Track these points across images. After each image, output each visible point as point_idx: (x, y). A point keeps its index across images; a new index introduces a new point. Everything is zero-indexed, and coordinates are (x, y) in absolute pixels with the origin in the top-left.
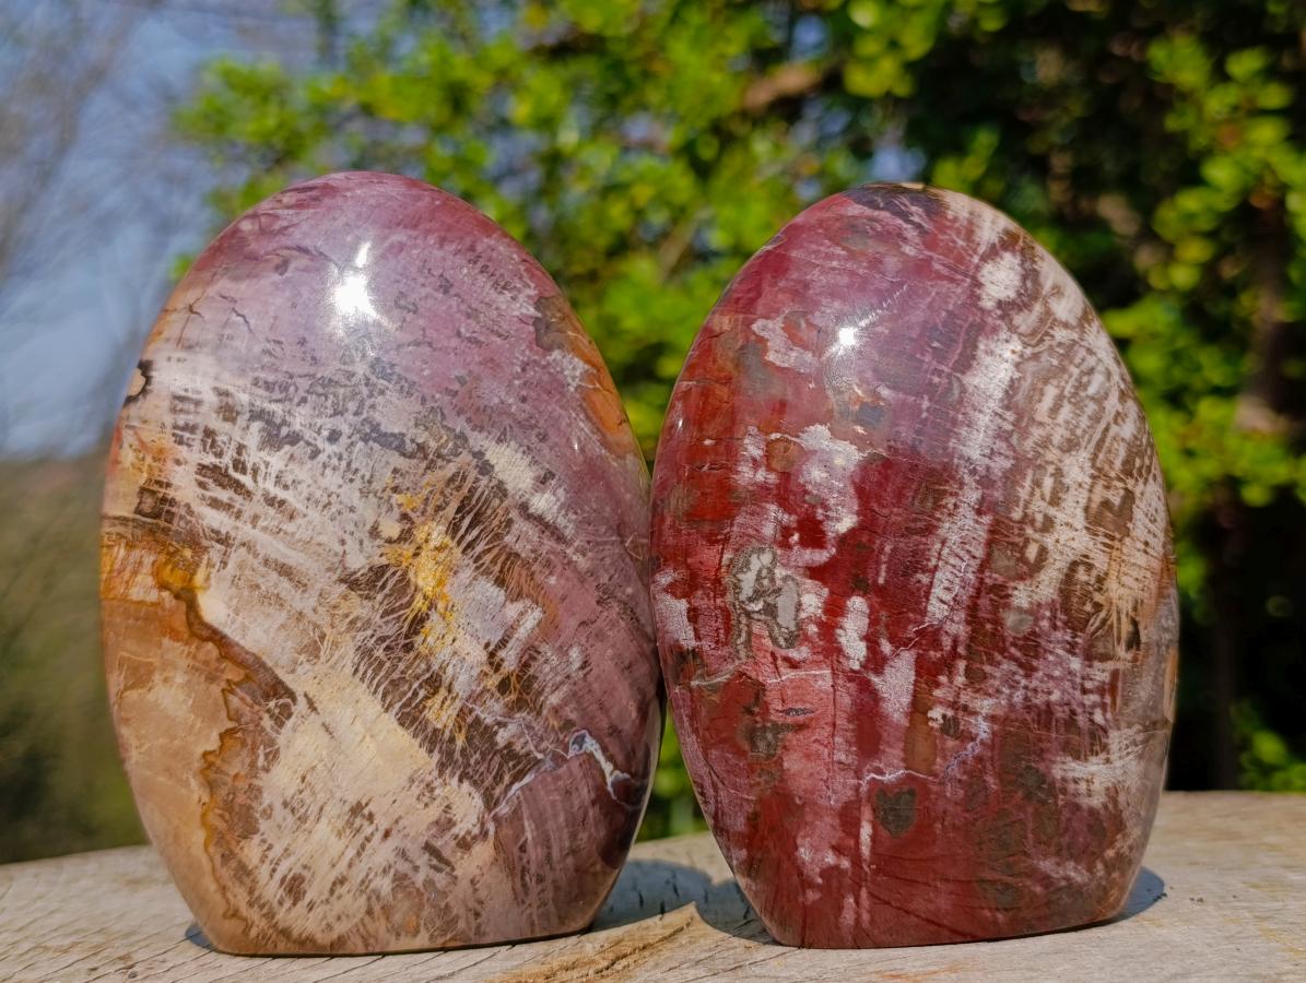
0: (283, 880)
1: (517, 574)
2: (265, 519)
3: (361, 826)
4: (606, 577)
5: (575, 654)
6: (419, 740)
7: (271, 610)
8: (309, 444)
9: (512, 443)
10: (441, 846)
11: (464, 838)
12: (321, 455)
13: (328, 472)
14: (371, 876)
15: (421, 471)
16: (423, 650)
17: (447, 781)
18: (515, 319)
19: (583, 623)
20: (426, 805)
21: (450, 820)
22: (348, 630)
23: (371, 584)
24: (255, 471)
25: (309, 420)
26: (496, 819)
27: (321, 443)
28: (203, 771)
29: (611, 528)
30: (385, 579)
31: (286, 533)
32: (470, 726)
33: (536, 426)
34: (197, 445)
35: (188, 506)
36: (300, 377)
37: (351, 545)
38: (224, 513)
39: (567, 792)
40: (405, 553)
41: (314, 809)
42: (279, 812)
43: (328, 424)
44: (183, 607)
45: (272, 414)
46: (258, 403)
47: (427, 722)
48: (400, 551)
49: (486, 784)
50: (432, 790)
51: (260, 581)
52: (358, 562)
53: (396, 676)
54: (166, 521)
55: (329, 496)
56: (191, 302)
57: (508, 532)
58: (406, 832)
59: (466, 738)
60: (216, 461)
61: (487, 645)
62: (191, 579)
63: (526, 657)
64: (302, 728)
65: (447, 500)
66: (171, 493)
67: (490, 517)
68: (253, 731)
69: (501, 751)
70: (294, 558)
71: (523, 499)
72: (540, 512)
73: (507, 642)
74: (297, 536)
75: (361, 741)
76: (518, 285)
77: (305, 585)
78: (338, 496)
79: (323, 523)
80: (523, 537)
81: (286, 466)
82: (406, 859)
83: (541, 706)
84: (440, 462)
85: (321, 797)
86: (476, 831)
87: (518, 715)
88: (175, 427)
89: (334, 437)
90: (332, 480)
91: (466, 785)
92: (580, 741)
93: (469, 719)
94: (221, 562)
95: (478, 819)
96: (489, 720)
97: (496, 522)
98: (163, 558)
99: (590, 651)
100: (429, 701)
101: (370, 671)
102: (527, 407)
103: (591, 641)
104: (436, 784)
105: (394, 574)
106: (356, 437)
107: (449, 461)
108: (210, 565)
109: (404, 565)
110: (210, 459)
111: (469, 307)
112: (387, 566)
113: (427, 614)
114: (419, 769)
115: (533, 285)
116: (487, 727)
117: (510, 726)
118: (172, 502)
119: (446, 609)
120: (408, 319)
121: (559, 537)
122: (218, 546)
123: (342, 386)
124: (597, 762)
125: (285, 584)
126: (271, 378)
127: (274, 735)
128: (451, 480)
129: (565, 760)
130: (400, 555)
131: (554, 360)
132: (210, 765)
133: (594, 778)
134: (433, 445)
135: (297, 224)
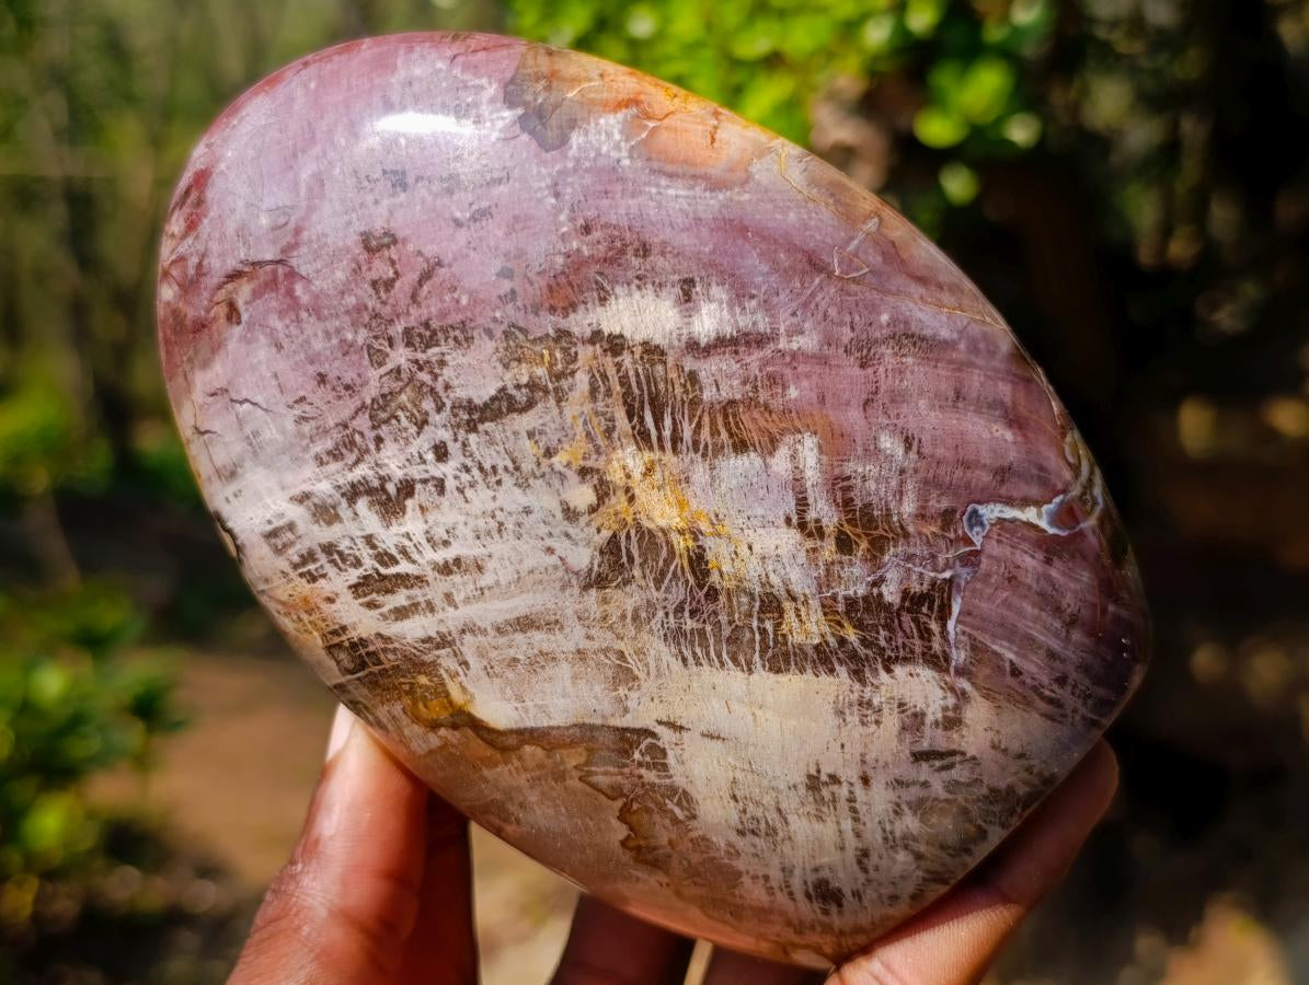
0: (808, 896)
1: (750, 422)
2: (459, 591)
3: (833, 794)
4: (846, 330)
5: (889, 443)
6: (809, 671)
7: (549, 671)
8: (424, 481)
9: (618, 290)
10: (931, 745)
11: (945, 717)
12: (447, 483)
13: (469, 493)
14: (888, 827)
15: (556, 411)
16: (731, 584)
17: (875, 682)
18: (498, 145)
19: (867, 403)
20: (877, 722)
21: (915, 715)
22: (639, 629)
23: (616, 567)
24: (404, 552)
25: (403, 458)
26: (960, 672)
27: (437, 470)
28: (636, 860)
29: (804, 272)
30: (624, 550)
31: (489, 588)
32: (847, 613)
33: (625, 245)
34: (330, 570)
35: (379, 635)
36: (354, 418)
37: (561, 546)
38: (417, 617)
39: (1009, 580)
40: (618, 508)
41: (772, 816)
42: (740, 843)
43: (422, 444)
44: (470, 732)
45: (365, 481)
46: (341, 482)
47: (800, 647)
48: (612, 511)
49: (918, 650)
50: (869, 704)
51: (512, 652)
52: (583, 557)
53: (727, 631)
54: (374, 664)
55: (493, 517)
56: (193, 423)
57: (701, 389)
58: (881, 763)
59: (855, 627)
60: (360, 572)
61: (788, 521)
62: (451, 703)
63: (839, 494)
64: (686, 755)
65: (609, 415)
66: (354, 635)
67: (667, 390)
68: (646, 793)
69: (902, 607)
70: (520, 605)
71: (684, 338)
72: (713, 335)
73: (805, 498)
74: (503, 582)
75: (755, 720)
76: (470, 100)
77: (557, 622)
78: (502, 510)
79: (515, 549)
80: (721, 379)
81: (426, 522)
82: (908, 786)
83: (902, 527)
84: (565, 384)
85: (767, 799)
86: (951, 701)
87: (886, 558)
88: (295, 566)
89: (441, 453)
90: (481, 498)
91: (899, 670)
92: (975, 519)
93: (841, 608)
94: (460, 665)
95: (942, 688)
96: (861, 591)
97: (679, 390)
98: (407, 700)
99: (900, 423)
100: (784, 626)
101: (698, 650)
102: (597, 235)
103: (893, 413)
104: (867, 695)
105: (628, 537)
106: (462, 434)
107: (573, 373)
108: (454, 675)
109: (629, 520)
110: (354, 575)
111: (442, 180)
112: (614, 536)
113: (699, 547)
114: (838, 697)
115: (484, 81)
116: (865, 599)
117: (889, 576)
118: (363, 642)
119: (713, 524)
120: (395, 257)
121: (758, 340)
122: (442, 652)
123: (400, 392)
124: (1013, 521)
125: (538, 637)
126: (329, 444)
127: (668, 781)
128: (593, 391)
129: (977, 553)
130: (616, 514)
131: (579, 148)
132: (638, 849)
133: (1023, 539)
134: (541, 371)
135: (206, 250)
